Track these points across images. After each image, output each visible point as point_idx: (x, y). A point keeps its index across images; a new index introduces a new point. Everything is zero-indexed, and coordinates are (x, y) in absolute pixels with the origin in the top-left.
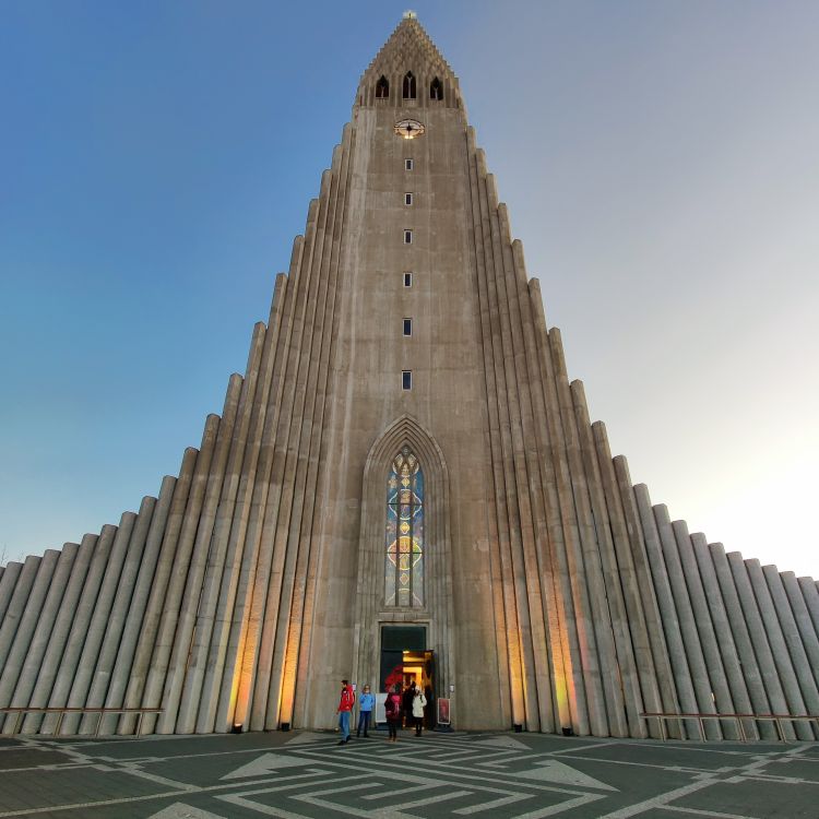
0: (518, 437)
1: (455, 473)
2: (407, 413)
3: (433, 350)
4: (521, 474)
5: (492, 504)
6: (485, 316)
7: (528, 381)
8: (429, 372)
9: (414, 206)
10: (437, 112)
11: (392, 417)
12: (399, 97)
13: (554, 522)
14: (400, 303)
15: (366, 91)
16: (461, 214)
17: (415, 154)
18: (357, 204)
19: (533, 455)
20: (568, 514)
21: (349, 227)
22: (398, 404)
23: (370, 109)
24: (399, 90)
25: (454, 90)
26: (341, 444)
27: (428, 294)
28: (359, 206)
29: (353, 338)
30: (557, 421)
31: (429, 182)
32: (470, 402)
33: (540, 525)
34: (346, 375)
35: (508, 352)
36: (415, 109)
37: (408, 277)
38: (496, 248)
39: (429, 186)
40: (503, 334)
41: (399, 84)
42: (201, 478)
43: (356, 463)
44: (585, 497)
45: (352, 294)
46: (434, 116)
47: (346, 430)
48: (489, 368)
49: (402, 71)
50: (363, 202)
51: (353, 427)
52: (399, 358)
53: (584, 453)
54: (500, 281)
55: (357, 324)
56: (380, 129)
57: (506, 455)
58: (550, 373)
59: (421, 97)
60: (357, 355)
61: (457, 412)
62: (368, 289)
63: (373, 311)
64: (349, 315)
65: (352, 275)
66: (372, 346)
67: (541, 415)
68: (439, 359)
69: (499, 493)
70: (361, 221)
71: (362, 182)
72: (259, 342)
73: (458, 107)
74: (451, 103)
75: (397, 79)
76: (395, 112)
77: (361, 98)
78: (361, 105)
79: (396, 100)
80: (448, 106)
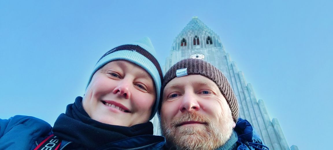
10: (210, 49)
12: (192, 46)
15: (176, 44)
23: (178, 51)
24: (191, 43)
25: (218, 40)
36: (199, 49)
41: (191, 40)
46: (209, 51)
49: (193, 36)
59: (202, 44)
73: (220, 46)
74: (217, 45)
75: (190, 39)
76: (190, 51)
77: (174, 47)
78: (174, 50)
79: (190, 46)
80: (215, 46)
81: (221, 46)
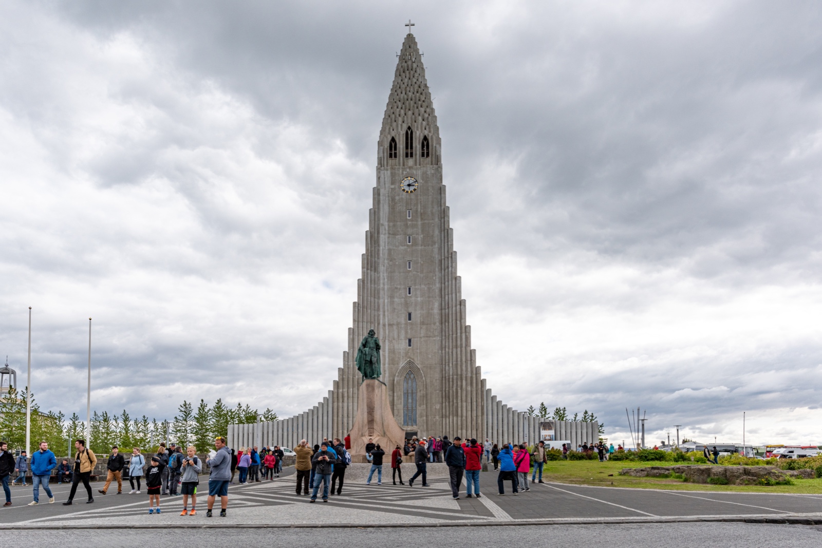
0: (451, 369)
1: (428, 381)
2: (410, 358)
3: (421, 328)
4: (451, 383)
5: (441, 392)
6: (443, 311)
7: (457, 348)
8: (419, 339)
9: (412, 245)
10: (425, 169)
11: (404, 360)
12: (403, 157)
13: (459, 401)
14: (406, 304)
15: (384, 153)
16: (436, 250)
17: (412, 207)
18: (383, 244)
19: (455, 377)
20: (464, 398)
21: (381, 261)
22: (406, 354)
23: (387, 170)
24: (403, 148)
25: (436, 147)
26: (385, 371)
27: (419, 299)
28: (385, 246)
29: (387, 323)
30: (464, 365)
31: (420, 227)
32: (435, 352)
33: (455, 401)
34: (385, 341)
35: (451, 333)
36: (412, 167)
37: (410, 289)
38: (450, 278)
39: (420, 231)
40: (450, 324)
41: (403, 142)
42: (341, 391)
43: (392, 379)
44: (469, 393)
45: (384, 300)
46: (423, 173)
47: (387, 365)
48: (444, 338)
49: (405, 127)
50: (387, 243)
51: (389, 364)
52: (406, 333)
53: (471, 377)
54: (450, 296)
55: (388, 316)
56: (393, 187)
57: (447, 375)
58: (464, 345)
59: (416, 155)
60: (389, 332)
61: (430, 356)
62: (391, 297)
63: (395, 309)
64: (384, 312)
65: (383, 289)
66: (395, 327)
67: (459, 363)
68: (423, 332)
69: (444, 389)
70: (386, 256)
71: (385, 230)
72: (351, 336)
73: (437, 164)
74: (434, 159)
75: (401, 136)
76: (401, 171)
77: (381, 158)
78: (381, 167)
79: (401, 158)
80: (432, 164)
81: (439, 165)
